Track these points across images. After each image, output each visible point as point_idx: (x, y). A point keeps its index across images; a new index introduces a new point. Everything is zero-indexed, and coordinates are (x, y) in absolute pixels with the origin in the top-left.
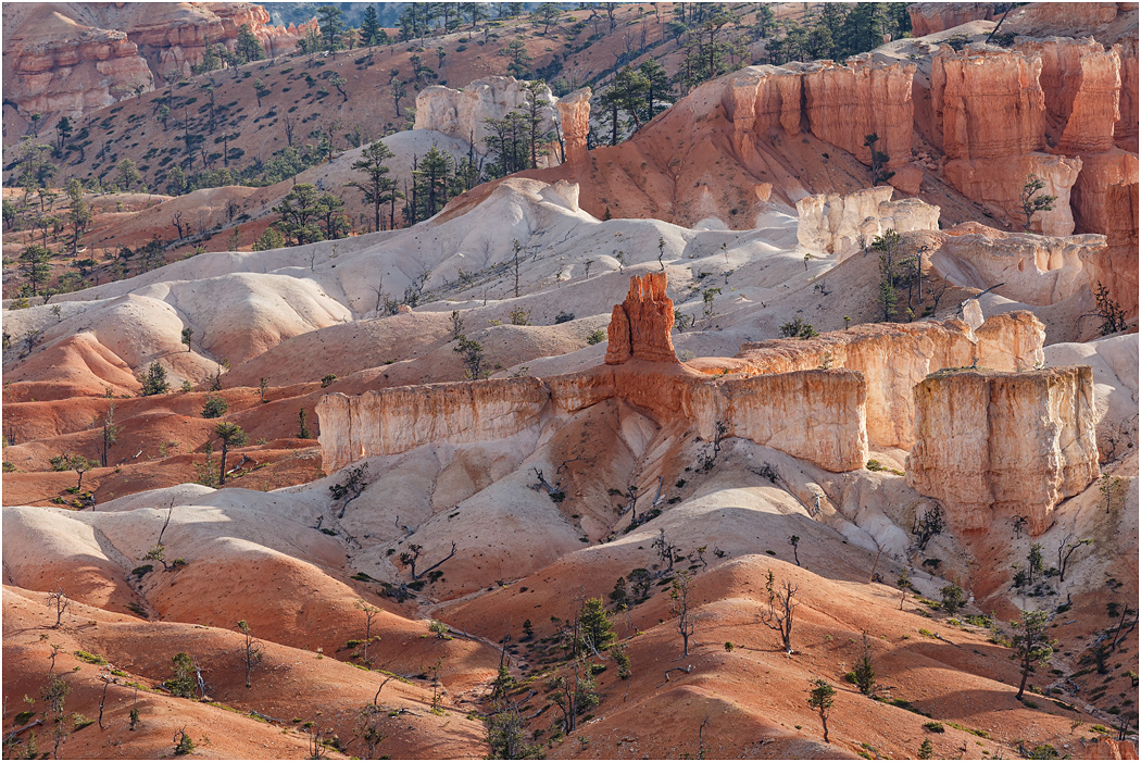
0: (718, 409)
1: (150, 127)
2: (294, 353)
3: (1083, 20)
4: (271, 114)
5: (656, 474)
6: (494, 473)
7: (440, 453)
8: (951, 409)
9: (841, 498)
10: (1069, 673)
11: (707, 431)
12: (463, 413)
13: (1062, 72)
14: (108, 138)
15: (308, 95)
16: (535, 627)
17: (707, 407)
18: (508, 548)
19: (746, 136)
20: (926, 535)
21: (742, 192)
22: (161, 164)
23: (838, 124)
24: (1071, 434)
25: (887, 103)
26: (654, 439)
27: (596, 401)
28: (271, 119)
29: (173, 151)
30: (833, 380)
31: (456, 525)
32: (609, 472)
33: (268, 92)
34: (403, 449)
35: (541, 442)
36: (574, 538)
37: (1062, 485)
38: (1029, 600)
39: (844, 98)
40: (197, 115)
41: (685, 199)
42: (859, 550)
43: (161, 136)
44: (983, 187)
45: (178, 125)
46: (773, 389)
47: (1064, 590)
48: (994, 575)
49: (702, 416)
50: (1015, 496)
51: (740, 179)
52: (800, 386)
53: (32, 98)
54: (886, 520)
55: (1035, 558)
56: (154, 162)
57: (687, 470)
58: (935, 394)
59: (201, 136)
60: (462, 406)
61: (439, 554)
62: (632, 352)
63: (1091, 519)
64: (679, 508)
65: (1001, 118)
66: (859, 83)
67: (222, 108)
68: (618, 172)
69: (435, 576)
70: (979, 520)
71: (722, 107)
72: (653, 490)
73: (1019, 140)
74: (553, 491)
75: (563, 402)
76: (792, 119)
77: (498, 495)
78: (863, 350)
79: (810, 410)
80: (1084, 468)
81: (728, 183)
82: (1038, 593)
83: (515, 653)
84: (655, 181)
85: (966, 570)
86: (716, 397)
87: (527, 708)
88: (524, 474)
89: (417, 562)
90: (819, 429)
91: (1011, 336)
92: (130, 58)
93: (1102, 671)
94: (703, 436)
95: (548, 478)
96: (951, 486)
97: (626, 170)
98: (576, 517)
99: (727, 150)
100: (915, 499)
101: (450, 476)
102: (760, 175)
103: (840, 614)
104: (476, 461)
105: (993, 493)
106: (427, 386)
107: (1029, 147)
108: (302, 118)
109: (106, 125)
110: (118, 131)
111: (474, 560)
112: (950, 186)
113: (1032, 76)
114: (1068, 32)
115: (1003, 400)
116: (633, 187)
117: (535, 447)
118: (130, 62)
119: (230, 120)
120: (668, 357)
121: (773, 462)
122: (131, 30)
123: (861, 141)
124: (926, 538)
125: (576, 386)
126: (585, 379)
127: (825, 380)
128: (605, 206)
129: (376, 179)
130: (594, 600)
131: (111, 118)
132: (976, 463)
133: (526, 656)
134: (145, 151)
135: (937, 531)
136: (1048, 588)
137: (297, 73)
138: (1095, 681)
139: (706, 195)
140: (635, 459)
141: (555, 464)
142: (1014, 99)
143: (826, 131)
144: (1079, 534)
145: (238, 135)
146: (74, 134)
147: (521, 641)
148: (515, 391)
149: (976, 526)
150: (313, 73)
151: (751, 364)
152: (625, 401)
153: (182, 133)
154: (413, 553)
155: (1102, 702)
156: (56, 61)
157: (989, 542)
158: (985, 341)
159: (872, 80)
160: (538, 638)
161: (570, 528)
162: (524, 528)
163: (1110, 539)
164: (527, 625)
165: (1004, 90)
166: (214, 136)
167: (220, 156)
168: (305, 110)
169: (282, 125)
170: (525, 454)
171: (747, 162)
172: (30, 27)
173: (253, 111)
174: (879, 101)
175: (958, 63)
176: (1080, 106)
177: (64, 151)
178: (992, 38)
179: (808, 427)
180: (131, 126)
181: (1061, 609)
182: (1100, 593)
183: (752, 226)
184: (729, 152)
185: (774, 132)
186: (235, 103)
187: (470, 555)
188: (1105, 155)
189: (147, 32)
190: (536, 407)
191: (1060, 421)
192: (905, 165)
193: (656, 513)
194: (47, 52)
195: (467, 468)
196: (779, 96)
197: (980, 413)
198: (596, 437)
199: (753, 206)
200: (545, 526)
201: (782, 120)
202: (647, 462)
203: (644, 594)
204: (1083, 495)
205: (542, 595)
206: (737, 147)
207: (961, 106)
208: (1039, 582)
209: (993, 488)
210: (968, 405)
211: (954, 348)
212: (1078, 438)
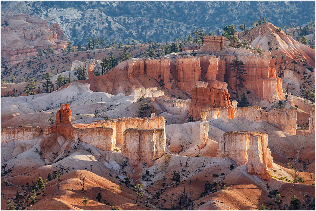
0: (79, 135)
1: (26, 68)
2: (15, 120)
3: (213, 50)
4: (54, 66)
5: (64, 150)
6: (27, 148)
7: (16, 143)
8: (131, 137)
9: (106, 157)
10: (151, 198)
11: (76, 140)
12: (21, 134)
13: (207, 62)
14: (16, 70)
15: (63, 62)
16: (29, 184)
17: (76, 135)
18: (27, 165)
19: (131, 74)
20: (124, 166)
21: (128, 87)
22: (27, 77)
23: (153, 72)
24: (158, 144)
25: (164, 68)
26: (65, 142)
27: (52, 132)
28: (53, 68)
29: (30, 74)
30: (105, 130)
31: (17, 160)
32: (54, 149)
33: (53, 61)
34: (7, 142)
35: (39, 141)
36: (43, 163)
37: (156, 156)
38: (145, 182)
39: (154, 66)
40: (37, 66)
41: (115, 88)
42: (108, 169)
43: (28, 70)
44: (186, 88)
45: (32, 68)
46: (92, 131)
47: (154, 179)
48: (138, 176)
49: (75, 137)
50: (145, 158)
51: (129, 84)
52: (98, 131)
53: (11, 61)
54: (115, 162)
55: (148, 172)
56: (26, 76)
57: (71, 149)
58: (128, 134)
59: (37, 71)
60: (21, 133)
61: (11, 166)
62: (61, 121)
63: (162, 163)
64: (68, 157)
65: (191, 72)
66: (158, 63)
67: (42, 64)
68: (101, 81)
69: (10, 171)
70: (136, 163)
71: (126, 67)
72: (63, 153)
73: (194, 78)
74: (40, 153)
75: (44, 132)
76: (142, 71)
77: (27, 153)
78: (121, 123)
79: (100, 136)
80: (161, 152)
81: (126, 85)
82: (147, 180)
83: (24, 189)
84: (109, 84)
85: (132, 174)
86: (78, 133)
87: (22, 202)
88: (34, 149)
89: (6, 168)
90: (102, 141)
91: (157, 121)
92: (35, 52)
93: (158, 198)
94: (75, 141)
95: (39, 150)
96: (130, 155)
97: (102, 81)
98: (44, 159)
99: (126, 77)
100: (123, 158)
101: (17, 149)
102: (134, 83)
103: (99, 183)
104: (23, 145)
105: (140, 157)
106: (13, 127)
107: (197, 79)
108: (61, 67)
109: (16, 67)
110: (18, 69)
111: (19, 168)
112: (179, 88)
113: (198, 63)
114: (209, 53)
115: (143, 136)
116: (104, 85)
117: (37, 142)
118: (35, 53)
119: (44, 67)
120: (69, 123)
121: (91, 148)
122: (35, 46)
123: (158, 76)
124: (123, 167)
125: (48, 129)
126: (50, 127)
127: (103, 130)
128: (96, 89)
129: (47, 81)
130: (40, 178)
131: (17, 66)
132: (136, 150)
133: (26, 190)
134: (24, 74)
135: (126, 165)
136: (150, 179)
137: (60, 57)
138: (156, 201)
139: (120, 87)
140: (60, 146)
141: (41, 147)
142: (194, 68)
143: (150, 74)
144: (159, 167)
145: (46, 71)
146: (8, 69)
147: (26, 187)
148: (33, 129)
149: (135, 164)
150: (64, 57)
151: (91, 126)
152: (59, 133)
153: (33, 70)
154: (5, 166)
155: (157, 205)
156: (18, 53)
157: (138, 168)
158: (151, 122)
159: (161, 62)
160: (30, 186)
161: (43, 161)
162: (31, 161)
163: (165, 168)
164: (27, 183)
165: (192, 66)
166: (40, 71)
167: (41, 75)
168: (62, 66)
169: (56, 69)
170: (35, 144)
171: (130, 80)
172: (12, 44)
173: (50, 65)
174: (162, 67)
175: (181, 59)
176: (209, 70)
177: (6, 73)
178: (191, 54)
179: (99, 140)
180: (21, 68)
181: (152, 184)
182: (161, 181)
183: (131, 95)
184: (127, 78)
185: (138, 74)
186: (46, 63)
187: (18, 167)
188: (214, 82)
189: (39, 47)
190: (38, 133)
191: (156, 141)
192: (168, 82)
193: (62, 159)
194: (16, 50)
195: (21, 147)
196: (139, 65)
197: (137, 139)
198: (51, 141)
199: (131, 91)
200: (37, 160)
201: (140, 71)
202: (62, 147)
203: (55, 177)
204: (160, 158)
205: (32, 176)
206: (128, 77)
207: (182, 69)
208: (148, 178)
209: (140, 156)
210: (135, 136)
211: (144, 124)
212: (160, 145)
